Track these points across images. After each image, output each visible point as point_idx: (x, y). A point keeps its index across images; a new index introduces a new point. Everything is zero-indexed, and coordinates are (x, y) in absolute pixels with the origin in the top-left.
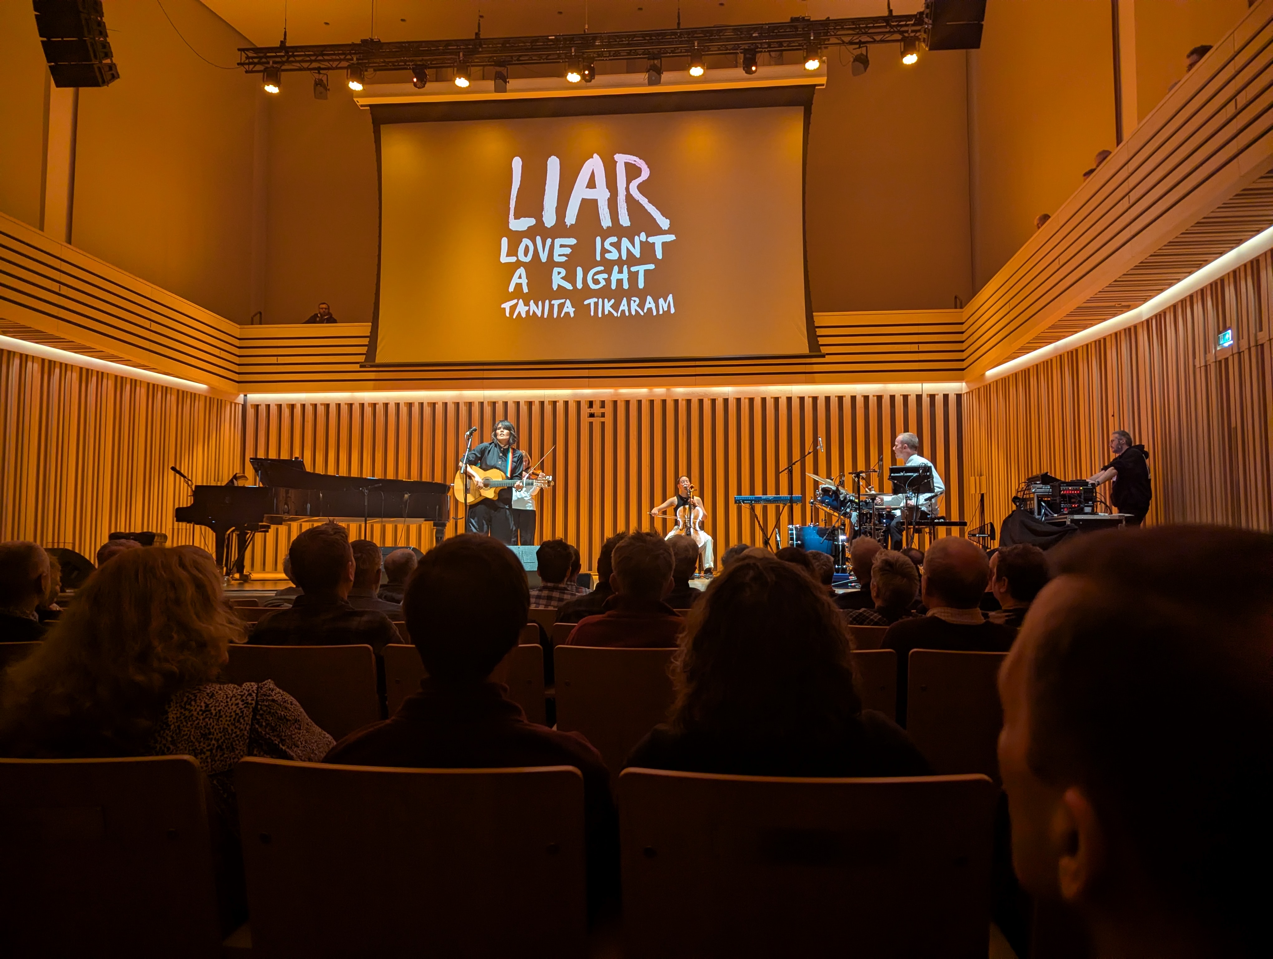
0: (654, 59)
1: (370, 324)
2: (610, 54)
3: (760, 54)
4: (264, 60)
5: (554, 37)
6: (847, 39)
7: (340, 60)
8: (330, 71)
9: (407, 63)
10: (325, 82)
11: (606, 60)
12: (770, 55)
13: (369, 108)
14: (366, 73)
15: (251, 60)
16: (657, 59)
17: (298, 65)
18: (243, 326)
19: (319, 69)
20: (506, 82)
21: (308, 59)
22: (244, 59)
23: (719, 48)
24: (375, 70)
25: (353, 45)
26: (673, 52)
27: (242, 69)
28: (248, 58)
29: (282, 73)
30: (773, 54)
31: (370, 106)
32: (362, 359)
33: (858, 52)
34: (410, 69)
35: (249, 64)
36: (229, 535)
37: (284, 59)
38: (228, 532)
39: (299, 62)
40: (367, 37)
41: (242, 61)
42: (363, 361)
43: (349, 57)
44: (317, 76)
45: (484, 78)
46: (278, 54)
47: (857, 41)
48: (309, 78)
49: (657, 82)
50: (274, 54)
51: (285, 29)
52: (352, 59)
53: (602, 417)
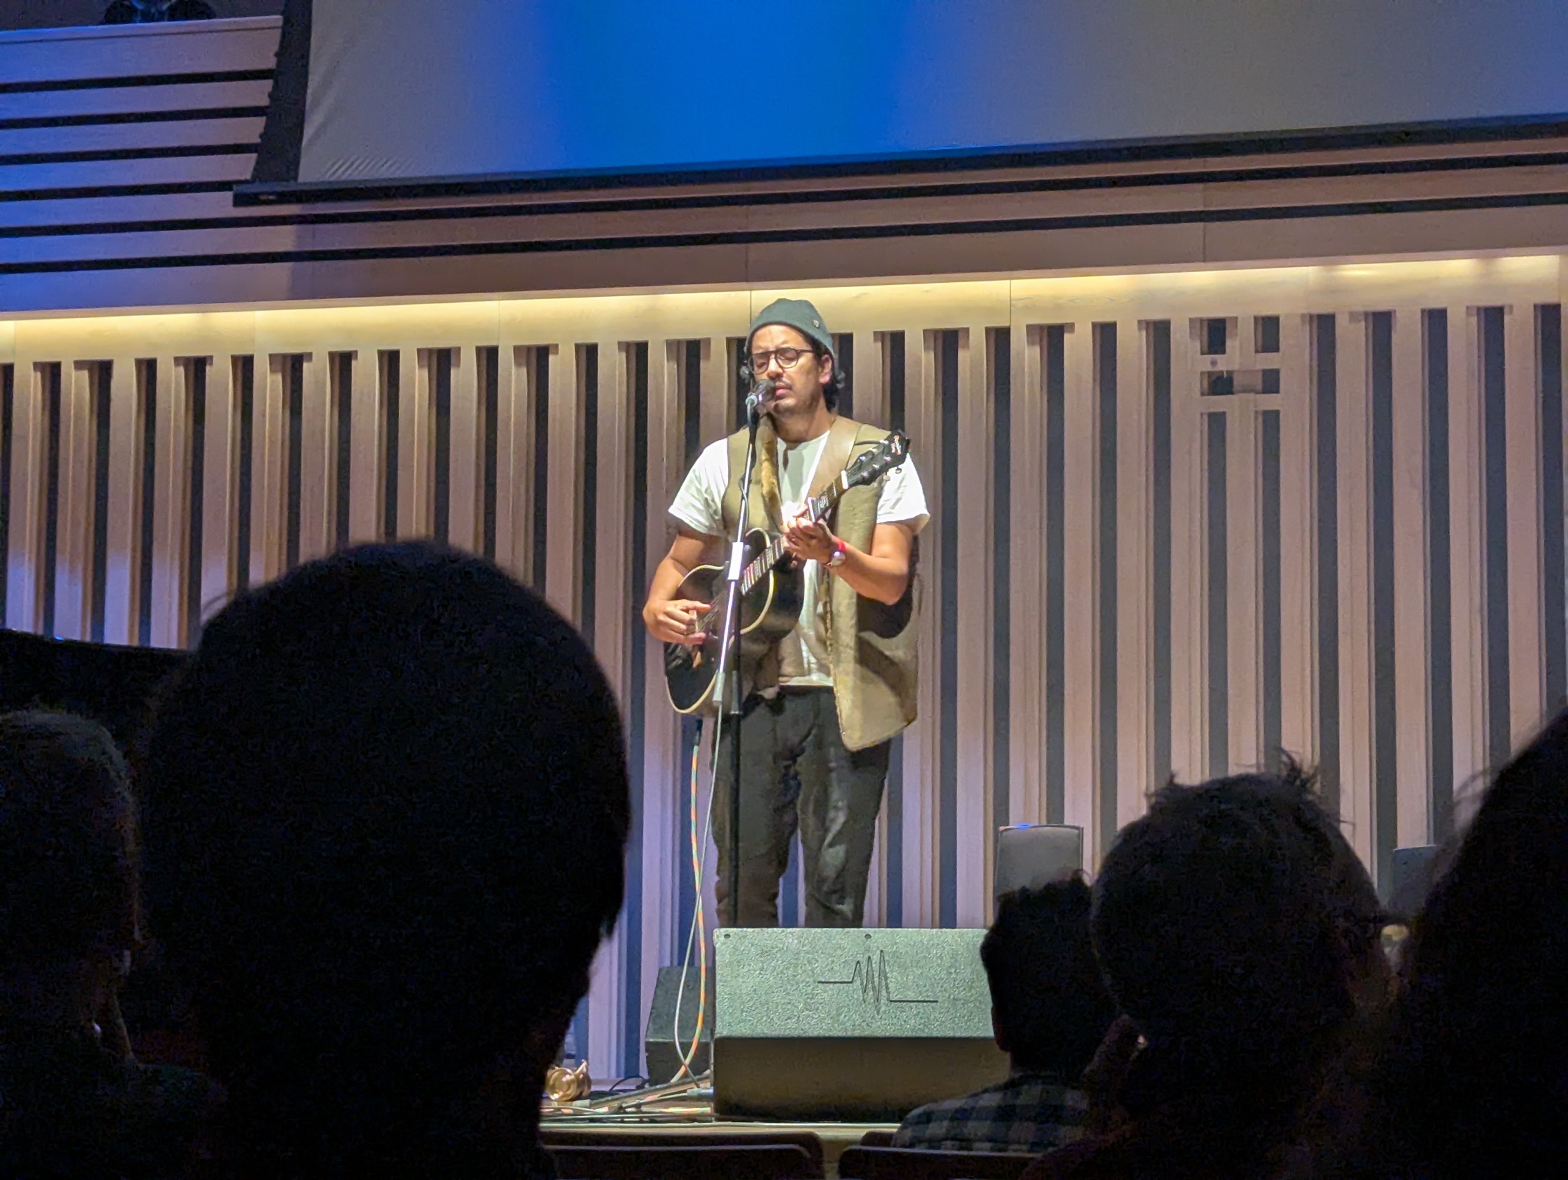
1: (277, 19)
32: (241, 168)
42: (248, 176)
53: (1265, 391)
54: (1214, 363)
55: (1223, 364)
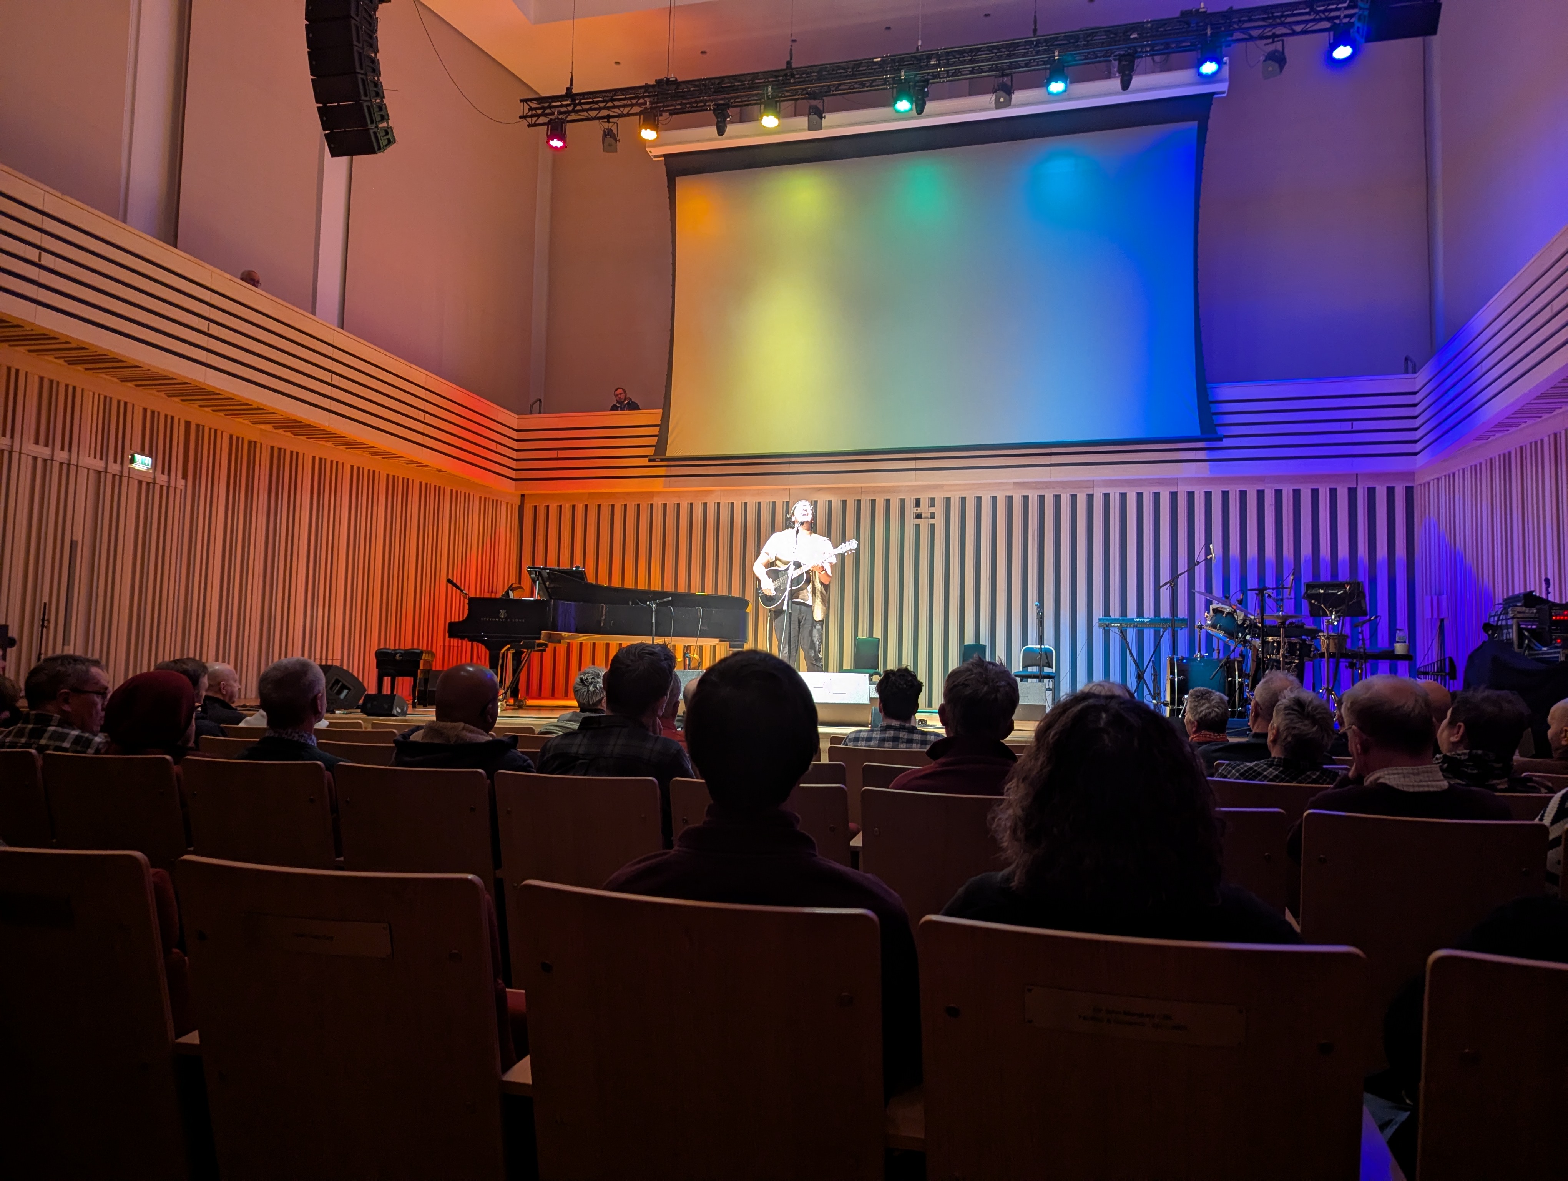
0: (1003, 75)
1: (661, 411)
2: (948, 73)
3: (1139, 60)
4: (548, 111)
5: (879, 59)
6: (1255, 33)
7: (632, 105)
8: (621, 119)
9: (707, 104)
10: (615, 131)
11: (944, 82)
12: (1153, 60)
13: (663, 158)
14: (660, 118)
15: (534, 112)
16: (1007, 75)
17: (585, 114)
18: (521, 416)
19: (608, 117)
20: (821, 118)
21: (596, 106)
22: (526, 111)
23: (1085, 56)
24: (671, 114)
25: (647, 87)
26: (1027, 65)
27: (525, 123)
28: (531, 109)
29: (568, 125)
30: (1157, 58)
31: (665, 156)
32: (650, 451)
33: (1271, 48)
34: (710, 109)
35: (532, 116)
36: (504, 653)
37: (570, 108)
38: (503, 651)
39: (587, 110)
40: (662, 77)
41: (525, 114)
42: (652, 454)
43: (641, 101)
44: (606, 125)
45: (796, 114)
46: (564, 103)
47: (1270, 34)
48: (596, 128)
49: (1008, 104)
50: (559, 103)
51: (572, 73)
52: (645, 103)
53: (931, 518)
54: (917, 510)
55: (919, 511)
